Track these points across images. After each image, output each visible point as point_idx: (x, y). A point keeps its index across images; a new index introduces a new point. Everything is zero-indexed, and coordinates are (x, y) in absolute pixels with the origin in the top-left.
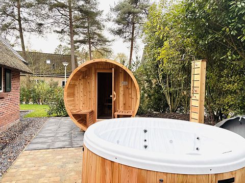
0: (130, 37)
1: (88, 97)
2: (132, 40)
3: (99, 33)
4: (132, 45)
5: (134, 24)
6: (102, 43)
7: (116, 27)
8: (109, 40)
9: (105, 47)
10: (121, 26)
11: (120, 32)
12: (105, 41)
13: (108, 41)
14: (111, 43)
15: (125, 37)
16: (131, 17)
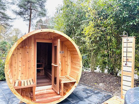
0: (29, 18)
1: (27, 67)
2: (30, 20)
3: (3, 12)
4: (30, 23)
5: (31, 10)
6: (5, 20)
7: (18, 10)
8: (12, 18)
9: (7, 22)
10: (22, 10)
11: (21, 14)
12: (8, 18)
13: (10, 19)
14: (13, 20)
15: (25, 18)
16: (29, 4)
